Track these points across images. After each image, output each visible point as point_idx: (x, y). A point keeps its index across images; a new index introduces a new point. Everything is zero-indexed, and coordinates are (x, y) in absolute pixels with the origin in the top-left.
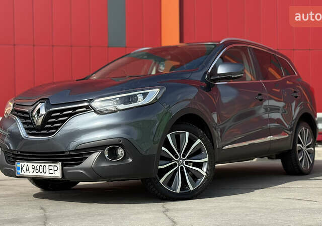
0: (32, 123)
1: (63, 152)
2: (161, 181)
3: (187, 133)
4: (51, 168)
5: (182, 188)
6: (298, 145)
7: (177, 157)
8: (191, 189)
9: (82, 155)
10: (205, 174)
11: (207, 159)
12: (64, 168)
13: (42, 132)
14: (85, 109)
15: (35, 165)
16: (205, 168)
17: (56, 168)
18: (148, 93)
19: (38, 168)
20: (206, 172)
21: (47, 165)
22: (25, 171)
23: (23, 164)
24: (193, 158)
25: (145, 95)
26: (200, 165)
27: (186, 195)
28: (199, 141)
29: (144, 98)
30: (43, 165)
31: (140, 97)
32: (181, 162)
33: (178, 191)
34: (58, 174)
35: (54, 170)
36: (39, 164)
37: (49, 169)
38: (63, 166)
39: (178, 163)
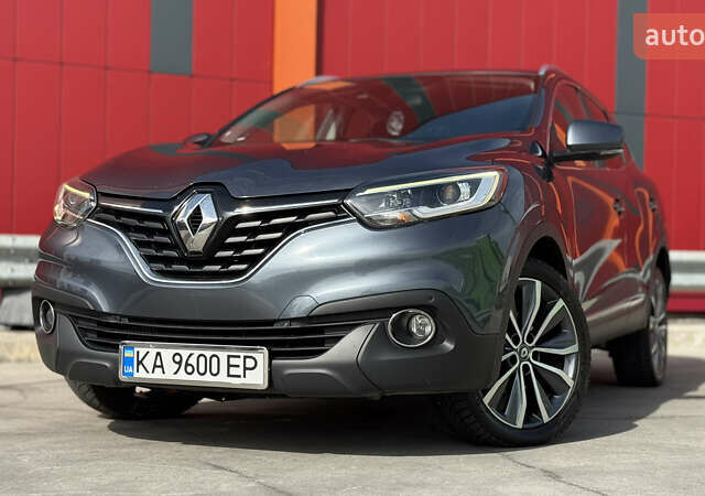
0: (178, 245)
1: (271, 323)
2: (487, 400)
3: (538, 284)
4: (233, 361)
5: (527, 419)
7: (516, 340)
9: (321, 330)
10: (571, 383)
11: (574, 348)
12: (274, 362)
14: (331, 214)
15: (185, 353)
16: (571, 368)
17: (250, 363)
18: (481, 179)
19: (193, 361)
20: (574, 379)
21: (223, 355)
22: (150, 369)
23: (143, 351)
25: (475, 185)
27: (536, 434)
28: (560, 303)
29: (472, 193)
30: (208, 354)
31: (465, 189)
32: (525, 353)
33: (520, 424)
34: (257, 379)
35: (245, 369)
36: (197, 353)
37: (229, 366)
38: (272, 356)
39: (520, 355)
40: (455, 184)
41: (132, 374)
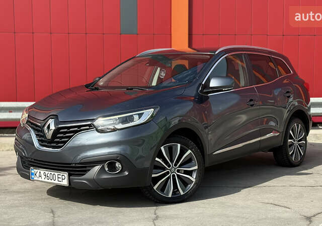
1: (70, 164)
2: (155, 188)
3: (179, 145)
4: (59, 176)
5: (174, 193)
6: (289, 141)
7: (169, 166)
8: (182, 193)
9: (85, 167)
10: (194, 180)
11: (196, 167)
12: (71, 177)
13: (52, 144)
14: (88, 127)
15: (47, 172)
16: (194, 175)
17: (63, 178)
18: (143, 113)
19: (49, 175)
20: (195, 179)
21: (56, 174)
22: (38, 177)
23: (36, 171)
24: (185, 166)
25: (140, 115)
26: (190, 173)
27: (177, 199)
28: (189, 151)
29: (139, 118)
30: (53, 173)
31: (136, 117)
32: (173, 171)
33: (170, 196)
34: (65, 183)
36: (50, 173)
37: (58, 178)
38: (70, 175)
39: (171, 171)
40: (132, 116)
41: (33, 178)
